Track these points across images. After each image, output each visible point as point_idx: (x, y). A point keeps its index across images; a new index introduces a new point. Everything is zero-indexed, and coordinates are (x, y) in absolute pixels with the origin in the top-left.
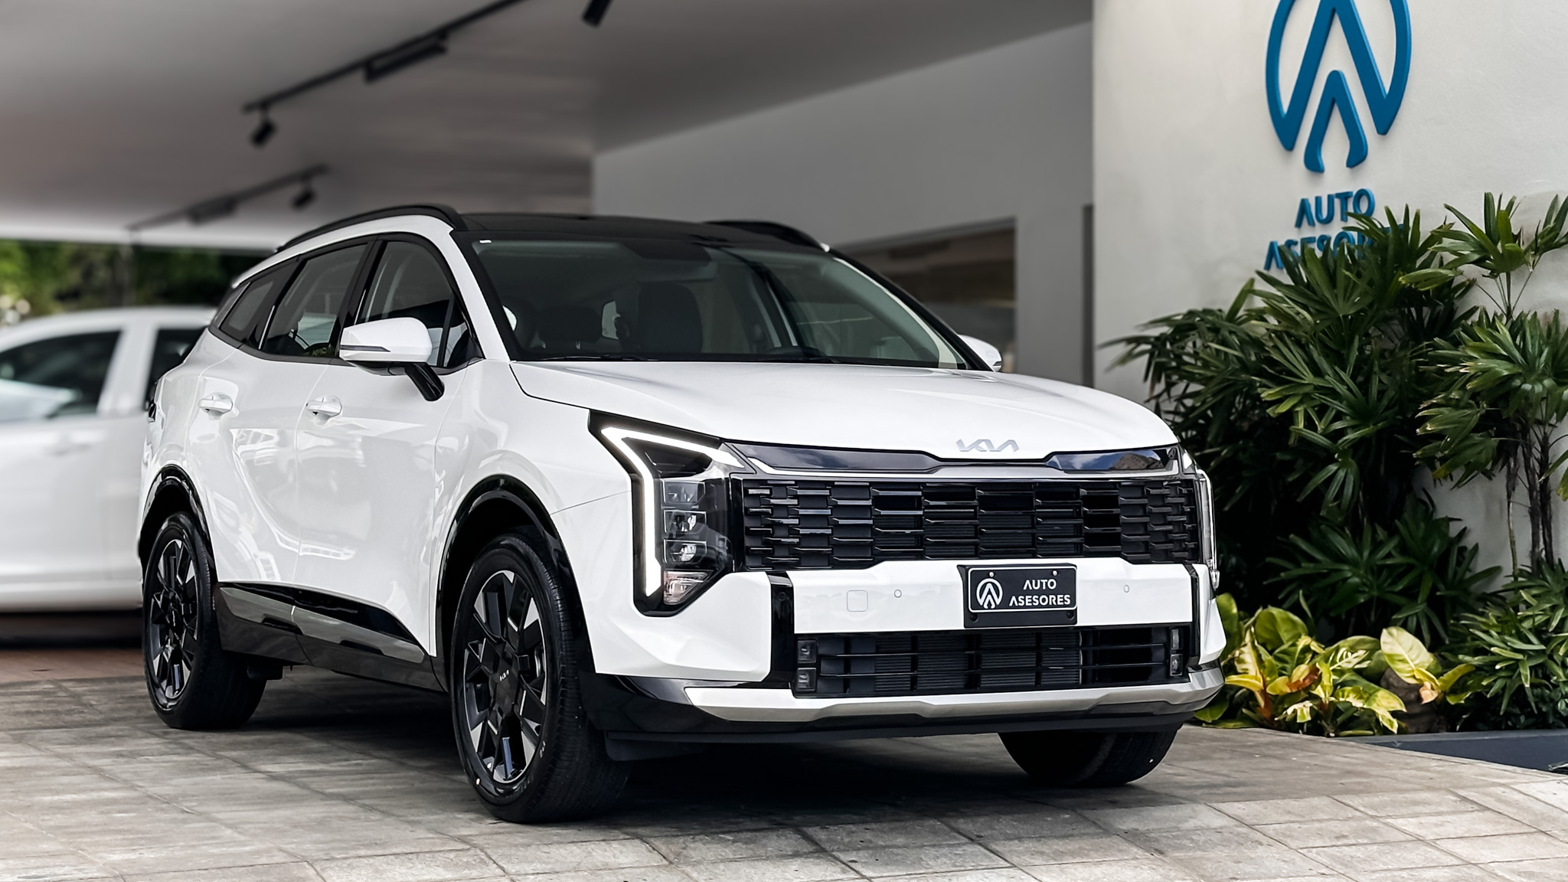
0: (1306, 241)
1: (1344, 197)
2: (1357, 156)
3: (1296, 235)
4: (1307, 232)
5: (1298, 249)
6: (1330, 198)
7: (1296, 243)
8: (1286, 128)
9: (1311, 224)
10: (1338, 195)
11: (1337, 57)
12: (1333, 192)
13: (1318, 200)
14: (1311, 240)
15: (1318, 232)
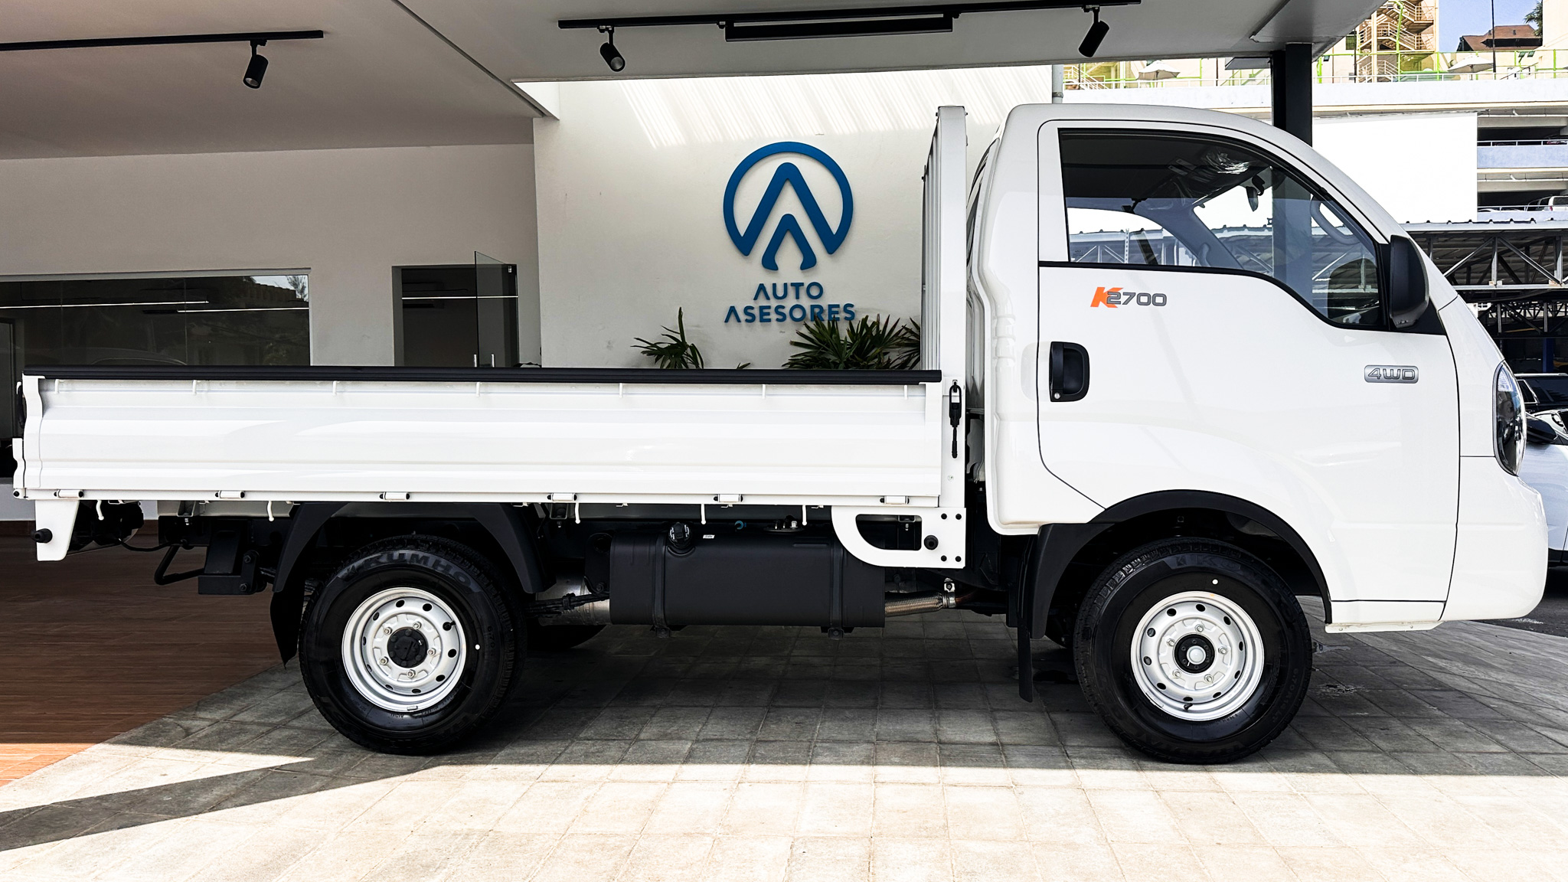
0: (762, 308)
1: (797, 286)
2: (809, 261)
3: (756, 305)
4: (762, 301)
5: (756, 312)
6: (785, 285)
7: (752, 308)
8: (744, 244)
9: (768, 298)
10: (792, 284)
11: (789, 203)
12: (789, 282)
13: (774, 285)
14: (769, 307)
15: (774, 303)
